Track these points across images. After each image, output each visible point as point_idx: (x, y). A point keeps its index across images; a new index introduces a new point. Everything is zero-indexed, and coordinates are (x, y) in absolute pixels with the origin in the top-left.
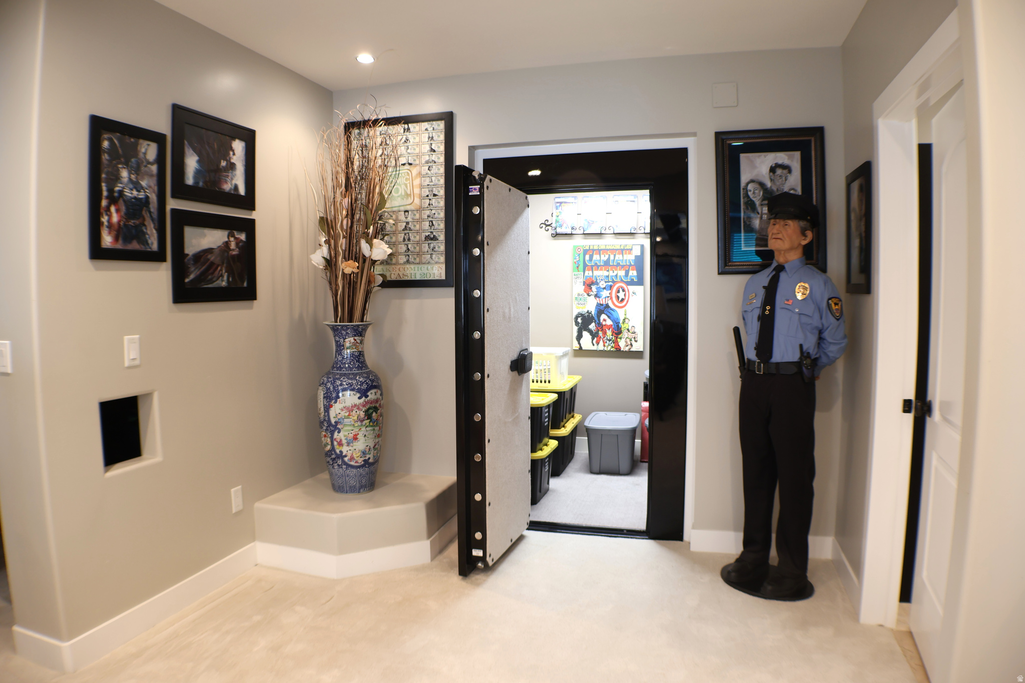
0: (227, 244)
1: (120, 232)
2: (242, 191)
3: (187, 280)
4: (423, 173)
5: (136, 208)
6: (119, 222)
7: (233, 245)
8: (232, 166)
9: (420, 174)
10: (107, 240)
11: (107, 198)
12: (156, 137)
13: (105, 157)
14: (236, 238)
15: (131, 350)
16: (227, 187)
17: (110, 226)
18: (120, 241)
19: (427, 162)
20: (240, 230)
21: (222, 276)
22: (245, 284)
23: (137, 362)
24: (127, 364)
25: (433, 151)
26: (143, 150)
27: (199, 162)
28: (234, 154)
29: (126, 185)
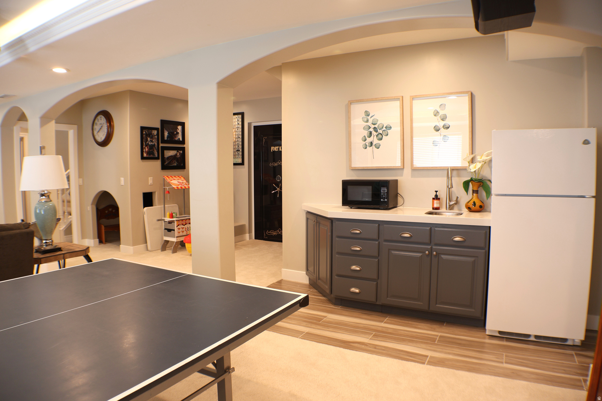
0: (176, 154)
1: (148, 153)
2: (181, 139)
3: (165, 164)
4: (236, 131)
5: (152, 147)
6: (148, 150)
7: (178, 154)
8: (178, 133)
9: (235, 131)
10: (145, 155)
11: (145, 145)
12: (157, 129)
13: (144, 136)
14: (179, 152)
15: (150, 181)
16: (176, 139)
17: (146, 152)
18: (148, 155)
19: (237, 127)
20: (180, 150)
21: (175, 163)
22: (182, 165)
23: (152, 184)
24: (149, 184)
25: (238, 124)
26: (153, 133)
27: (168, 133)
28: (178, 130)
29: (149, 142)
